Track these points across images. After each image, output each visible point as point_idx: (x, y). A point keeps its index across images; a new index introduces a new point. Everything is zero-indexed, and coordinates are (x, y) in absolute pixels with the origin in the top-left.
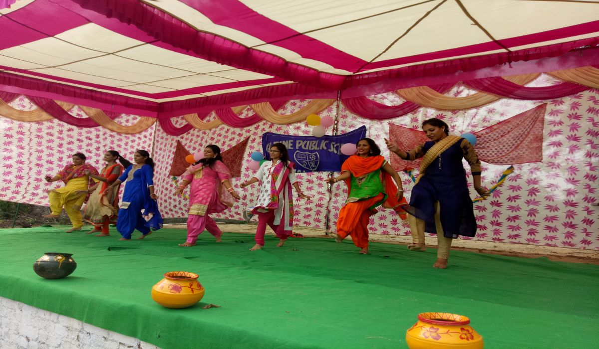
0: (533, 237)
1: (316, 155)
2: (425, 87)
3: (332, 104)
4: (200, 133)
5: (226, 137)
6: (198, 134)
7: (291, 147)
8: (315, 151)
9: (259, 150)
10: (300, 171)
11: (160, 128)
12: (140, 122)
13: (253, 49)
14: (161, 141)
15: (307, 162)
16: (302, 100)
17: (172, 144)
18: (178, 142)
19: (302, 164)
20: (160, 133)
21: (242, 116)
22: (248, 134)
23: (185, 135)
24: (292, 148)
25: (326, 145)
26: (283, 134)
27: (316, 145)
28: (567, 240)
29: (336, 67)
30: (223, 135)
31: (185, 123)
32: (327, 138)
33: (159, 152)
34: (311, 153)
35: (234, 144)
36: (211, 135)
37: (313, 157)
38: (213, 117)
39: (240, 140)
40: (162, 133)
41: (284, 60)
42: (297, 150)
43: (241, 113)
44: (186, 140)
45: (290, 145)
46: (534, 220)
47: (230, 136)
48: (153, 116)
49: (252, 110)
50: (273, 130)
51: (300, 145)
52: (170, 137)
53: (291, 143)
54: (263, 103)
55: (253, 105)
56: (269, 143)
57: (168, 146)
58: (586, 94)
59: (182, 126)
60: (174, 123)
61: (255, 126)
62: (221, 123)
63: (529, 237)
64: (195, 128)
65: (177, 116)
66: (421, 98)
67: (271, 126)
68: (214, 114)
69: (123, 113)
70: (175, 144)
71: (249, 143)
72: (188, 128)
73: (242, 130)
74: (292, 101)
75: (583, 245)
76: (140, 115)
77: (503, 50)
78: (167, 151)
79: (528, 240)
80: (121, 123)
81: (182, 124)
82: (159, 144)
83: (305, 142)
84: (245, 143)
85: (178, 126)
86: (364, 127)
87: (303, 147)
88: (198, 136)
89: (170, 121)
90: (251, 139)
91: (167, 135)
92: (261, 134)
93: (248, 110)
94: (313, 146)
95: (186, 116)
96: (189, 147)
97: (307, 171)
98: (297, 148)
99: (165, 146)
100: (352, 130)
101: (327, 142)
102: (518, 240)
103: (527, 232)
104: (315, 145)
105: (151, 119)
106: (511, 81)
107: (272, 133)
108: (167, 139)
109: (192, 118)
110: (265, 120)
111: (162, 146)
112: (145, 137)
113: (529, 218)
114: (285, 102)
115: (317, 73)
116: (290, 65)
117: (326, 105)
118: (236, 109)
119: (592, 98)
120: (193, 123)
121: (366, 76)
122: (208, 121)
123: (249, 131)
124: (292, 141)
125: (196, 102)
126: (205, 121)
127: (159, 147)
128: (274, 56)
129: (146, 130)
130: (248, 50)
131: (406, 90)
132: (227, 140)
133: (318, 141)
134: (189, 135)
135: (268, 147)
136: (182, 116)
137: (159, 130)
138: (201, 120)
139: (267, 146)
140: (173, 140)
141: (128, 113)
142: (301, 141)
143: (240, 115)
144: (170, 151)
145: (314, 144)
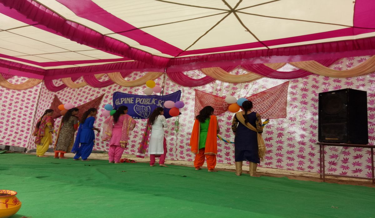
0: (280, 164)
1: (148, 108)
2: (219, 68)
3: (161, 75)
4: (71, 91)
5: (88, 94)
6: (69, 91)
7: (132, 102)
8: (148, 105)
9: (110, 103)
10: (137, 118)
11: (45, 86)
12: (28, 82)
13: (106, 36)
14: (44, 95)
15: (142, 112)
16: (142, 72)
17: (51, 98)
18: (56, 96)
19: (139, 113)
20: (44, 90)
21: (101, 81)
22: (104, 92)
23: (60, 92)
24: (133, 103)
25: (155, 101)
26: (128, 93)
27: (149, 101)
28: (299, 166)
29: (163, 52)
30: (86, 92)
31: (61, 83)
32: (156, 97)
33: (42, 102)
34: (146, 106)
35: (93, 98)
36: (78, 92)
37: (146, 109)
38: (81, 80)
39: (97, 96)
40: (46, 90)
41: (128, 45)
42: (136, 104)
43: (100, 78)
44: (61, 95)
46: (280, 153)
47: (91, 93)
48: (40, 79)
49: (108, 77)
50: (121, 91)
51: (138, 101)
52: (50, 93)
53: (133, 99)
54: (115, 73)
55: (109, 74)
56: (117, 98)
57: (49, 98)
58: (311, 77)
59: (60, 85)
60: (54, 83)
61: (109, 87)
62: (86, 84)
63: (278, 164)
64: (68, 87)
65: (57, 78)
66: (216, 75)
67: (119, 88)
68: (82, 78)
69: (15, 75)
70: (53, 97)
71: (104, 98)
72: (63, 87)
73: (99, 90)
74: (135, 72)
75: (309, 169)
76: (29, 77)
77: (265, 48)
78: (48, 102)
79: (277, 166)
80: (11, 82)
81: (59, 84)
82: (43, 97)
83: (142, 99)
84: (101, 98)
85: (57, 85)
86: (180, 91)
87: (140, 102)
88: (69, 92)
89: (52, 82)
90: (105, 95)
91: (49, 91)
92: (112, 92)
93: (106, 76)
94: (147, 102)
95: (63, 79)
96: (63, 99)
97: (142, 118)
99: (47, 99)
100: (172, 92)
101: (156, 99)
102: (271, 166)
103: (276, 161)
105: (37, 81)
106: (269, 67)
107: (120, 93)
108: (48, 94)
109: (67, 80)
110: (116, 83)
111: (45, 99)
112: (31, 92)
113: (278, 152)
114: (131, 73)
115: (151, 56)
116: (132, 49)
117: (157, 76)
118: (97, 76)
119: (315, 79)
120: (67, 84)
121: (183, 59)
122: (78, 83)
123: (104, 90)
124: (133, 98)
125: (71, 70)
126: (75, 83)
127: (43, 99)
128: (121, 42)
129: (32, 87)
130: (103, 37)
131: (207, 69)
132: (89, 96)
133: (150, 99)
134: (64, 91)
135: (117, 102)
136: (60, 79)
137: (44, 88)
138: (73, 82)
139: (116, 100)
140: (52, 94)
141: (19, 76)
142: (139, 99)
143: (99, 79)
144: (49, 102)
145: (147, 100)
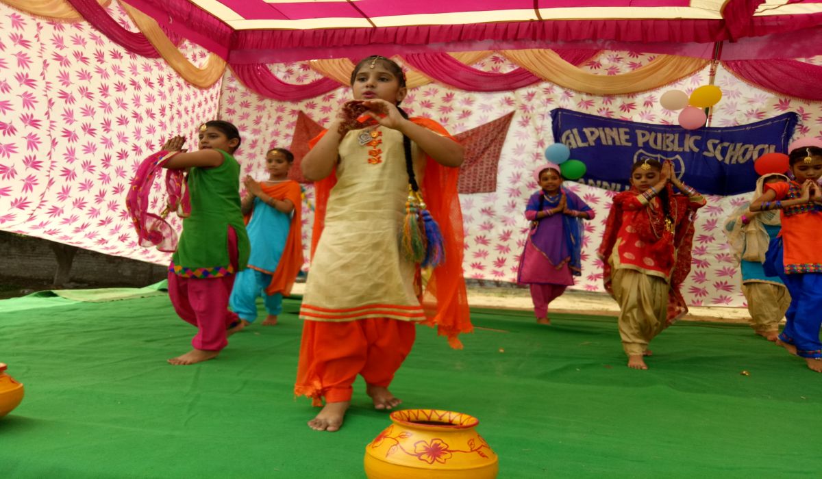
7: (627, 141)
8: (674, 153)
17: (280, 119)
18: (301, 115)
22: (508, 108)
23: (318, 100)
24: (629, 144)
25: (696, 143)
27: (676, 142)
31: (313, 76)
34: (667, 156)
40: (246, 95)
42: (640, 148)
44: (324, 111)
45: (624, 137)
47: (458, 108)
50: (571, 104)
51: (645, 139)
52: (271, 104)
54: (535, 50)
59: (307, 81)
60: (279, 75)
61: (523, 92)
65: (287, 61)
67: (565, 97)
69: (186, 38)
70: (291, 118)
71: (514, 126)
73: (489, 99)
74: (609, 53)
76: (210, 51)
81: (305, 77)
83: (654, 135)
84: (503, 124)
85: (293, 82)
86: (793, 115)
87: (651, 144)
90: (517, 119)
91: (262, 100)
92: (543, 109)
93: (498, 60)
95: (315, 62)
98: (640, 144)
100: (753, 120)
101: (699, 138)
104: (673, 142)
107: (571, 111)
108: (261, 108)
109: (336, 67)
110: (547, 81)
118: (464, 56)
123: (508, 101)
124: (627, 130)
133: (676, 136)
136: (304, 62)
139: (566, 135)
140: (282, 110)
142: (646, 133)
145: (671, 139)
